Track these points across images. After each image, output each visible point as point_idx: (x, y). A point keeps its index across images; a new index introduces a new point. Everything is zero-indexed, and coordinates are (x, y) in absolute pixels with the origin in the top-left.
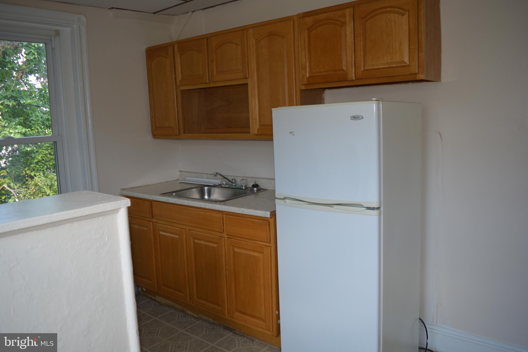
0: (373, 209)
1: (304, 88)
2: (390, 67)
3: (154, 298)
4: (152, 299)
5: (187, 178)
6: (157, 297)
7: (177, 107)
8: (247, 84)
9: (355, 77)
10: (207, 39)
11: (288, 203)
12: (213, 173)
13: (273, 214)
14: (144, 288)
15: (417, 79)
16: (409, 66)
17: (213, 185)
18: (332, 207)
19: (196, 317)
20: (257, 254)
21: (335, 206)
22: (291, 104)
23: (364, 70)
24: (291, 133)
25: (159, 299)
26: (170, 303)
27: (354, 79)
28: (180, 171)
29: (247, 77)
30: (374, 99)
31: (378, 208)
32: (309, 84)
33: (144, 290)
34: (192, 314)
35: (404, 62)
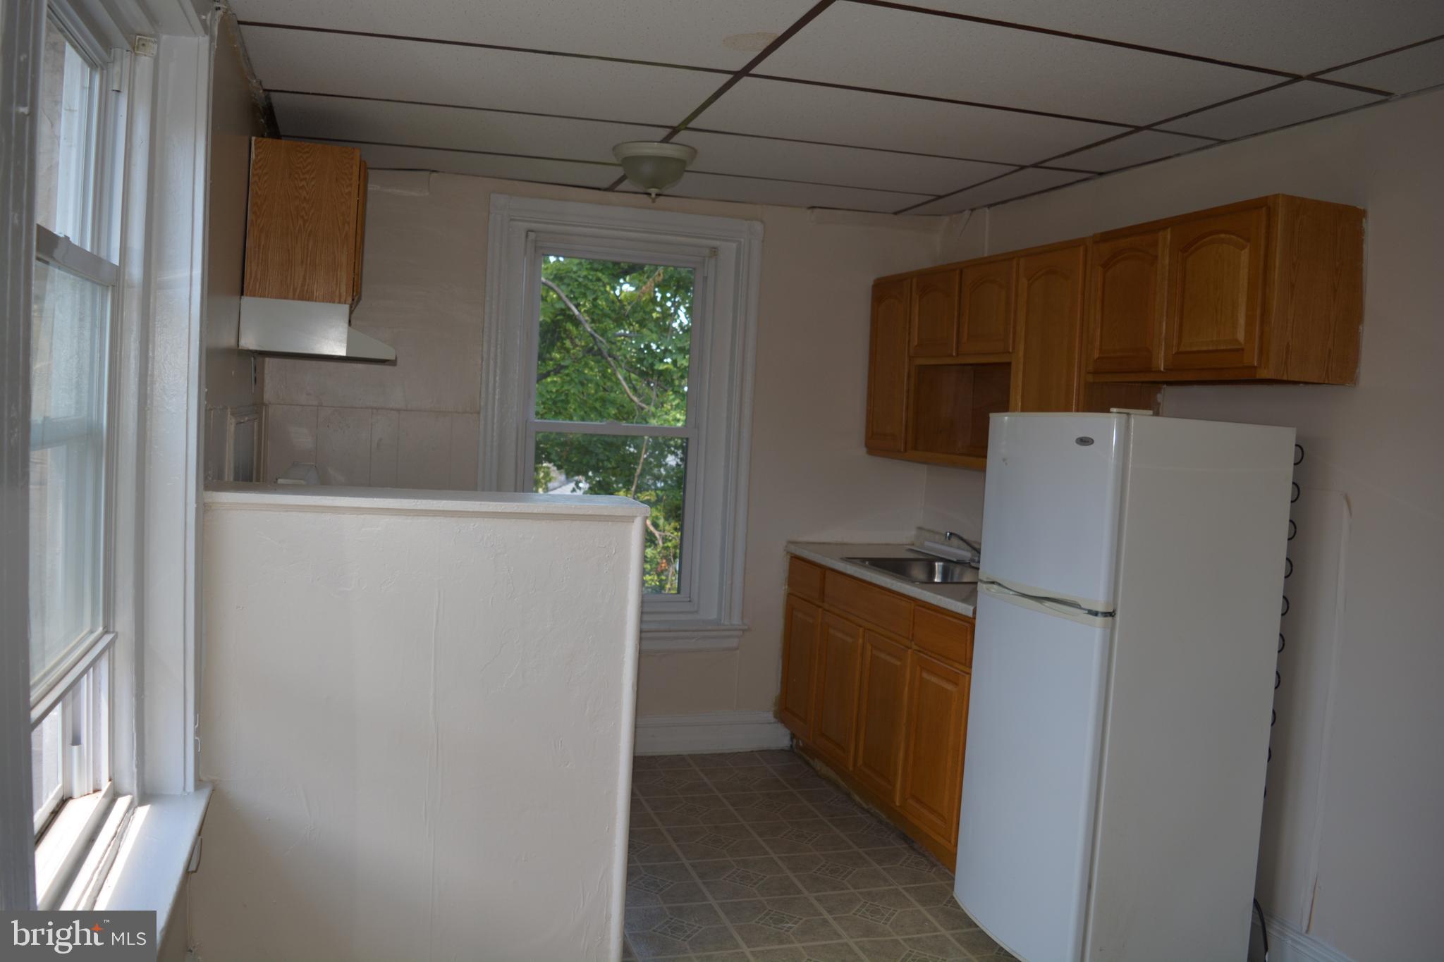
0: (1096, 614)
1: (1090, 378)
2: (1217, 351)
3: (811, 762)
4: (807, 763)
5: (927, 544)
6: (816, 760)
7: (908, 398)
8: (1009, 364)
9: (1164, 365)
10: (961, 272)
11: (993, 590)
12: (944, 532)
13: (975, 612)
14: (800, 742)
15: (1258, 377)
16: (1243, 350)
17: (955, 560)
18: (1041, 603)
19: (863, 808)
20: (950, 687)
21: (1048, 604)
22: (1067, 409)
23: (1178, 353)
24: (1004, 460)
25: (818, 765)
26: (832, 775)
27: (1162, 369)
28: (920, 528)
29: (1011, 350)
30: (1114, 410)
31: (1111, 614)
32: (1096, 373)
33: (801, 744)
34: (861, 802)
35: (1237, 340)
